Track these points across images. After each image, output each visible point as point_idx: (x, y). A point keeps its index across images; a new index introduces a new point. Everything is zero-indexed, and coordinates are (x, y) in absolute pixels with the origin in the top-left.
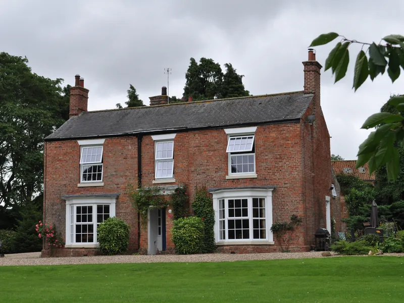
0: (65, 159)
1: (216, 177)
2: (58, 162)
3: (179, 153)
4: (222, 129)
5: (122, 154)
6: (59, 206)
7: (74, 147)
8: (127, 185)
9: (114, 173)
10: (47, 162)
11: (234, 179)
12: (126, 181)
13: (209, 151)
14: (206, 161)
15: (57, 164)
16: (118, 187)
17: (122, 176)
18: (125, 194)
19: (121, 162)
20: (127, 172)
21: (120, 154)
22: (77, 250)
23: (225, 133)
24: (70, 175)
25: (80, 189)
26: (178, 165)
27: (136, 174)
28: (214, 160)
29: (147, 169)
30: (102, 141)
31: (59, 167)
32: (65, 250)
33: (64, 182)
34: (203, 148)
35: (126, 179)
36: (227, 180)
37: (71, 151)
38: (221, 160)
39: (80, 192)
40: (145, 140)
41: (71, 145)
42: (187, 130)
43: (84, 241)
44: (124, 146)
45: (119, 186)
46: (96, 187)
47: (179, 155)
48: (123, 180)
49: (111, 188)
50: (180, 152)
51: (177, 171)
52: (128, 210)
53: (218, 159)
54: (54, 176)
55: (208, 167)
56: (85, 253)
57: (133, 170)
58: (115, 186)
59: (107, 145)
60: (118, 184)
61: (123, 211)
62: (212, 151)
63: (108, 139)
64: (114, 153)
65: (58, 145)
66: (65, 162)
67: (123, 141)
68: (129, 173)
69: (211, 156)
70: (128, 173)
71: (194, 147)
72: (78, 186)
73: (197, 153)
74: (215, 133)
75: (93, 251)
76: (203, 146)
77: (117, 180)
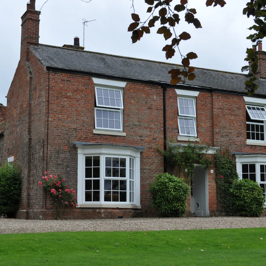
0: (76, 97)
1: (237, 141)
2: (65, 99)
3: (202, 113)
4: (242, 96)
5: (146, 103)
6: (67, 155)
7: (88, 84)
8: (151, 139)
9: (137, 123)
10: (50, 97)
11: (252, 145)
12: (151, 134)
13: (231, 115)
14: (228, 124)
15: (65, 101)
16: (141, 140)
17: (146, 128)
18: (149, 148)
19: (145, 112)
20: (152, 124)
21: (144, 102)
22: (109, 210)
23: (244, 100)
24: (83, 118)
25: (96, 136)
26: (201, 124)
27: (162, 127)
28: (236, 125)
29: (171, 123)
30: (123, 84)
31: (67, 106)
32: (75, 210)
33: (74, 126)
34: (226, 111)
35: (150, 131)
36: (247, 145)
37: (84, 88)
38: (241, 126)
39: (95, 139)
40: (169, 92)
41: (83, 81)
42: (211, 90)
43: (115, 200)
44: (148, 95)
45: (143, 138)
46: (116, 136)
47: (202, 114)
48: (147, 132)
49: (134, 139)
50: (203, 111)
51: (200, 131)
52: (154, 167)
53: (239, 124)
54: (60, 116)
55: (230, 131)
56: (120, 215)
57: (159, 123)
58: (139, 138)
59: (129, 90)
60: (142, 136)
61: (148, 168)
62: (234, 115)
63: (131, 83)
64: (137, 100)
65: (66, 78)
66: (75, 100)
67: (147, 88)
68: (155, 125)
69: (233, 120)
70: (152, 126)
71: (218, 109)
72: (94, 132)
73: (221, 115)
74: (236, 99)
75: (130, 212)
76: (226, 110)
77: (140, 132)
